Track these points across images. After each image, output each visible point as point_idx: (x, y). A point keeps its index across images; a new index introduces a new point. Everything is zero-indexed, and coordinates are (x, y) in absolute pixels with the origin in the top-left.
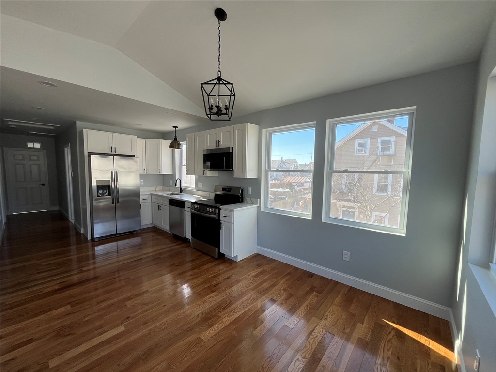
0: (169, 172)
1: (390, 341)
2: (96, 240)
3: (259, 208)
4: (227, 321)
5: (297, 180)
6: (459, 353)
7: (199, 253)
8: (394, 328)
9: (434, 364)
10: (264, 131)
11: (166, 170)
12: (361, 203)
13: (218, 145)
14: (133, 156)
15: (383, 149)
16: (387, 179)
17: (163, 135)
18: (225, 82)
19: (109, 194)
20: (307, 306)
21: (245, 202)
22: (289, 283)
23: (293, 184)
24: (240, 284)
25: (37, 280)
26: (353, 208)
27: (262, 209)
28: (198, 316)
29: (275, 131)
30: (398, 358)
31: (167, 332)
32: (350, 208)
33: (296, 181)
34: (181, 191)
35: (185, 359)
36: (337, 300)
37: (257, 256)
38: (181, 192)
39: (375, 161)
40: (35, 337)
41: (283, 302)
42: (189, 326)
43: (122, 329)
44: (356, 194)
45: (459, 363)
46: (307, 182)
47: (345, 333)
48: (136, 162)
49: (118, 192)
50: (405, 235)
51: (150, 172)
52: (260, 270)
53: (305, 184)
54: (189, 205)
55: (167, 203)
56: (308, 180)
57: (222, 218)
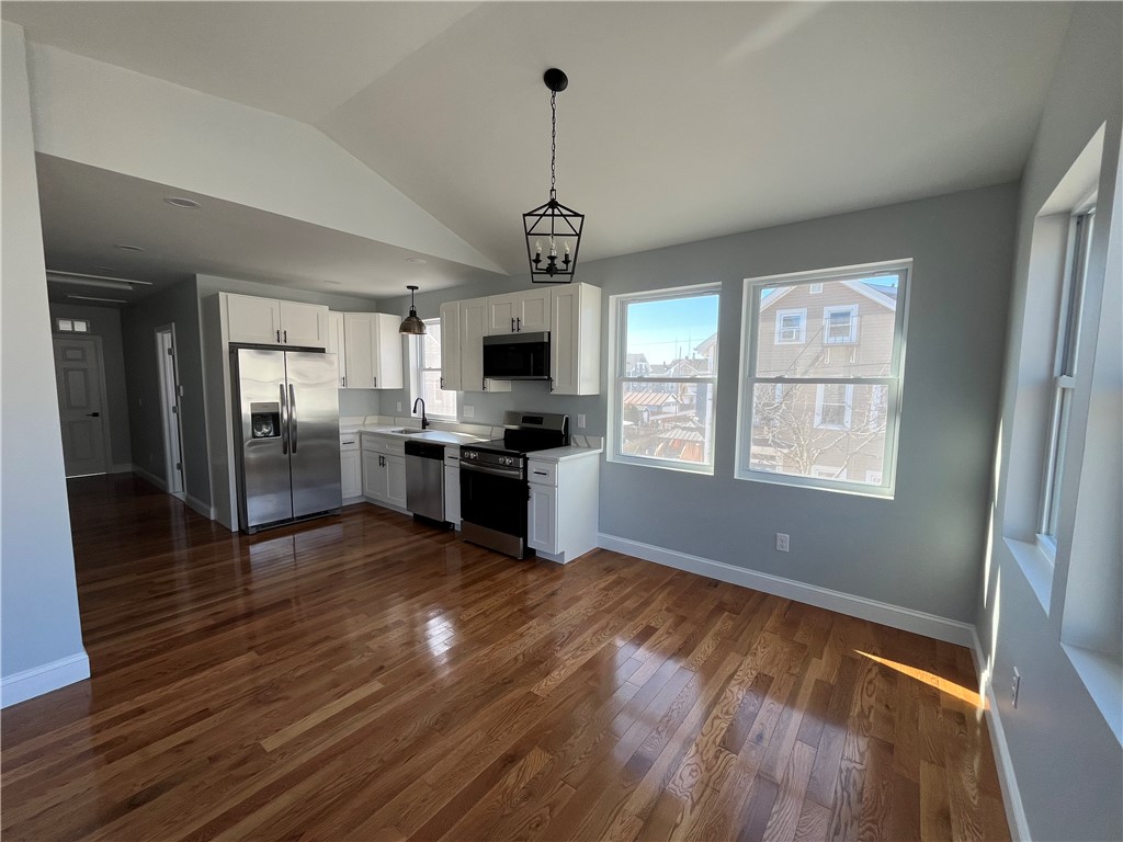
0: (397, 385)
1: (870, 682)
2: (251, 531)
3: (603, 456)
4: (573, 664)
5: (648, 400)
6: (986, 694)
7: (480, 552)
8: (876, 663)
9: (946, 712)
10: (612, 299)
11: (389, 380)
12: (790, 447)
13: (515, 327)
14: (322, 350)
15: (834, 331)
16: (842, 394)
17: (380, 304)
18: (565, 212)
19: (277, 433)
20: (716, 634)
21: (572, 444)
22: (675, 598)
23: (640, 408)
24: (581, 602)
25: (160, 611)
26: (773, 458)
27: (609, 458)
28: (516, 659)
29: (634, 300)
30: (887, 706)
31: (466, 687)
32: (766, 457)
33: (645, 403)
34: (425, 424)
35: (515, 726)
36: (770, 623)
37: (600, 553)
38: (424, 428)
39: (818, 357)
40: (214, 705)
41: (671, 631)
42: (505, 675)
43: (375, 686)
44: (780, 427)
45: (988, 708)
46: (669, 404)
47: (792, 675)
48: (331, 363)
49: (295, 427)
50: (893, 498)
51: (354, 384)
52: (612, 578)
53: (664, 409)
54: (457, 453)
55: (402, 450)
56: (671, 400)
57: (531, 477)
